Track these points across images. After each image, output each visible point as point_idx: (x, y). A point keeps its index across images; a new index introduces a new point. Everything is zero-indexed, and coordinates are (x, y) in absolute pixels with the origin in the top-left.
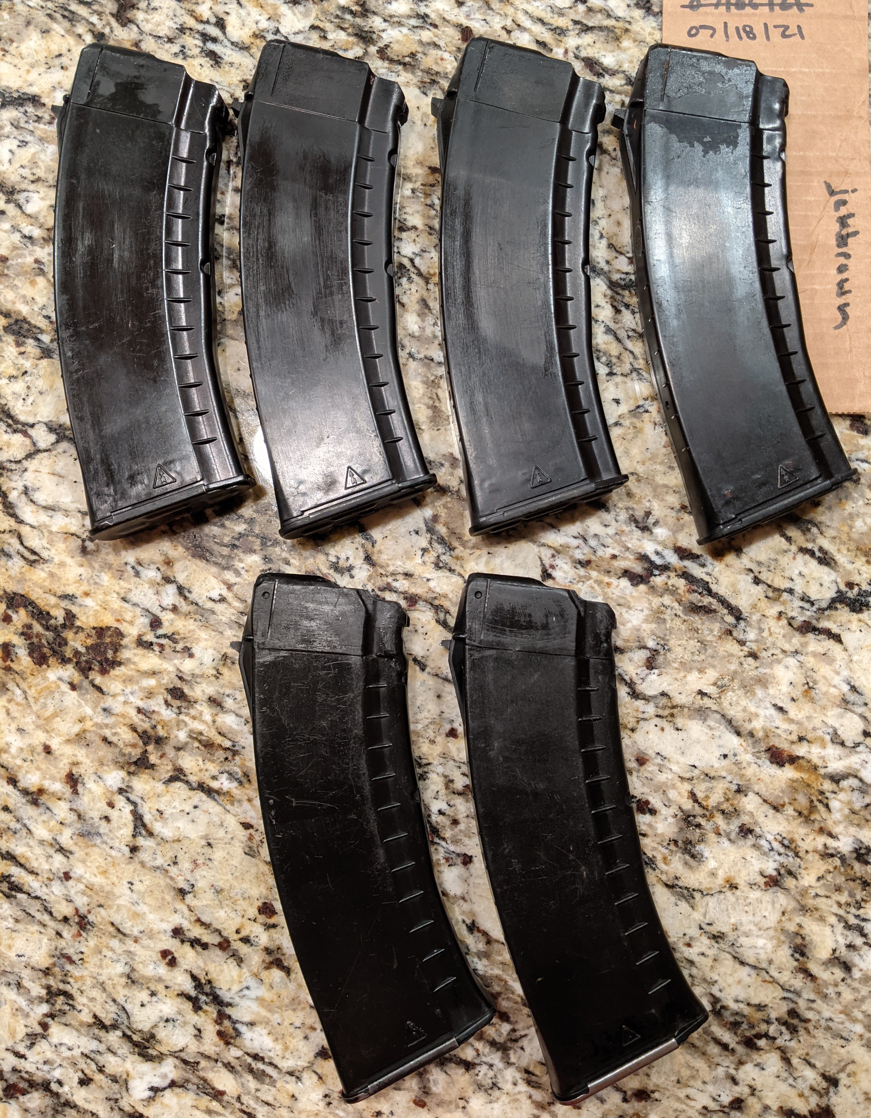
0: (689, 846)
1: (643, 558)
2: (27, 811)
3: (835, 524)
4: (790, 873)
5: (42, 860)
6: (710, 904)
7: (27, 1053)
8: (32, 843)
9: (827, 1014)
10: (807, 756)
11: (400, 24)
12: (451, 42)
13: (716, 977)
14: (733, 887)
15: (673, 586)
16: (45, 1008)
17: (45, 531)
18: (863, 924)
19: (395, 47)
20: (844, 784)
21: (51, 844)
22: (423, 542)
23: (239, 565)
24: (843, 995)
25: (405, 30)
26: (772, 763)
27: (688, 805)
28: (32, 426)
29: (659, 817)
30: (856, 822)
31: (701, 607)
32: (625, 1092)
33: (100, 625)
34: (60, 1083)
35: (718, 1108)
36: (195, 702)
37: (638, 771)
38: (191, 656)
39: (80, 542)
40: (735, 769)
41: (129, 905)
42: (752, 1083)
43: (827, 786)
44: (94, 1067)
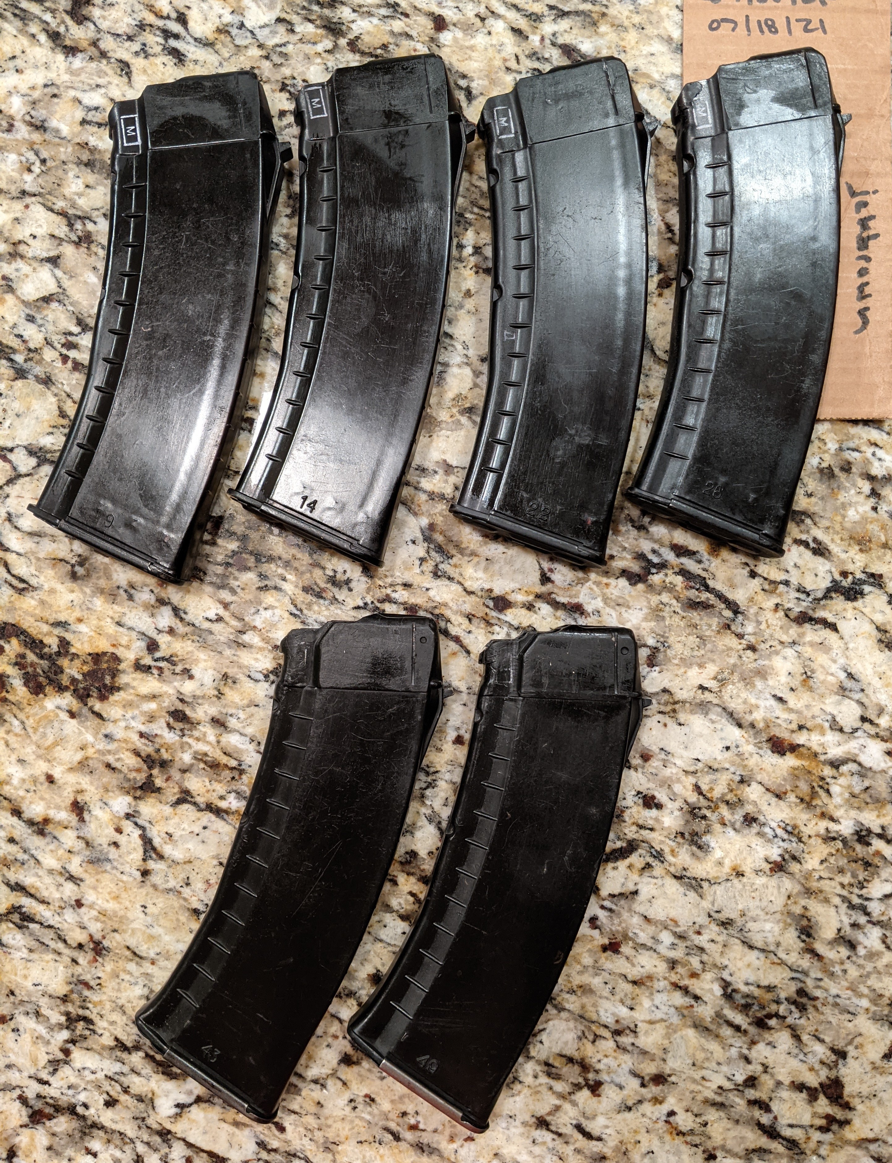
0: (696, 838)
1: (640, 556)
2: (34, 842)
3: (828, 515)
4: (794, 858)
5: (53, 889)
6: (718, 892)
7: (51, 1080)
8: (41, 873)
9: (834, 991)
10: (807, 744)
11: (370, 14)
12: (423, 32)
13: (726, 962)
14: (740, 874)
15: (670, 583)
16: (65, 1035)
17: (32, 558)
18: (866, 903)
19: (366, 38)
20: (844, 769)
21: (61, 873)
22: (420, 551)
23: (234, 583)
24: (849, 972)
25: (375, 21)
26: (773, 752)
27: (693, 798)
28: (11, 450)
29: (666, 811)
30: (856, 805)
31: (698, 603)
32: (643, 1078)
33: (96, 651)
34: (86, 1106)
35: (732, 1087)
36: (198, 724)
37: (643, 767)
38: (191, 677)
39: (69, 567)
40: (738, 760)
41: (144, 928)
42: (765, 1061)
43: (827, 771)
44: (118, 1088)
